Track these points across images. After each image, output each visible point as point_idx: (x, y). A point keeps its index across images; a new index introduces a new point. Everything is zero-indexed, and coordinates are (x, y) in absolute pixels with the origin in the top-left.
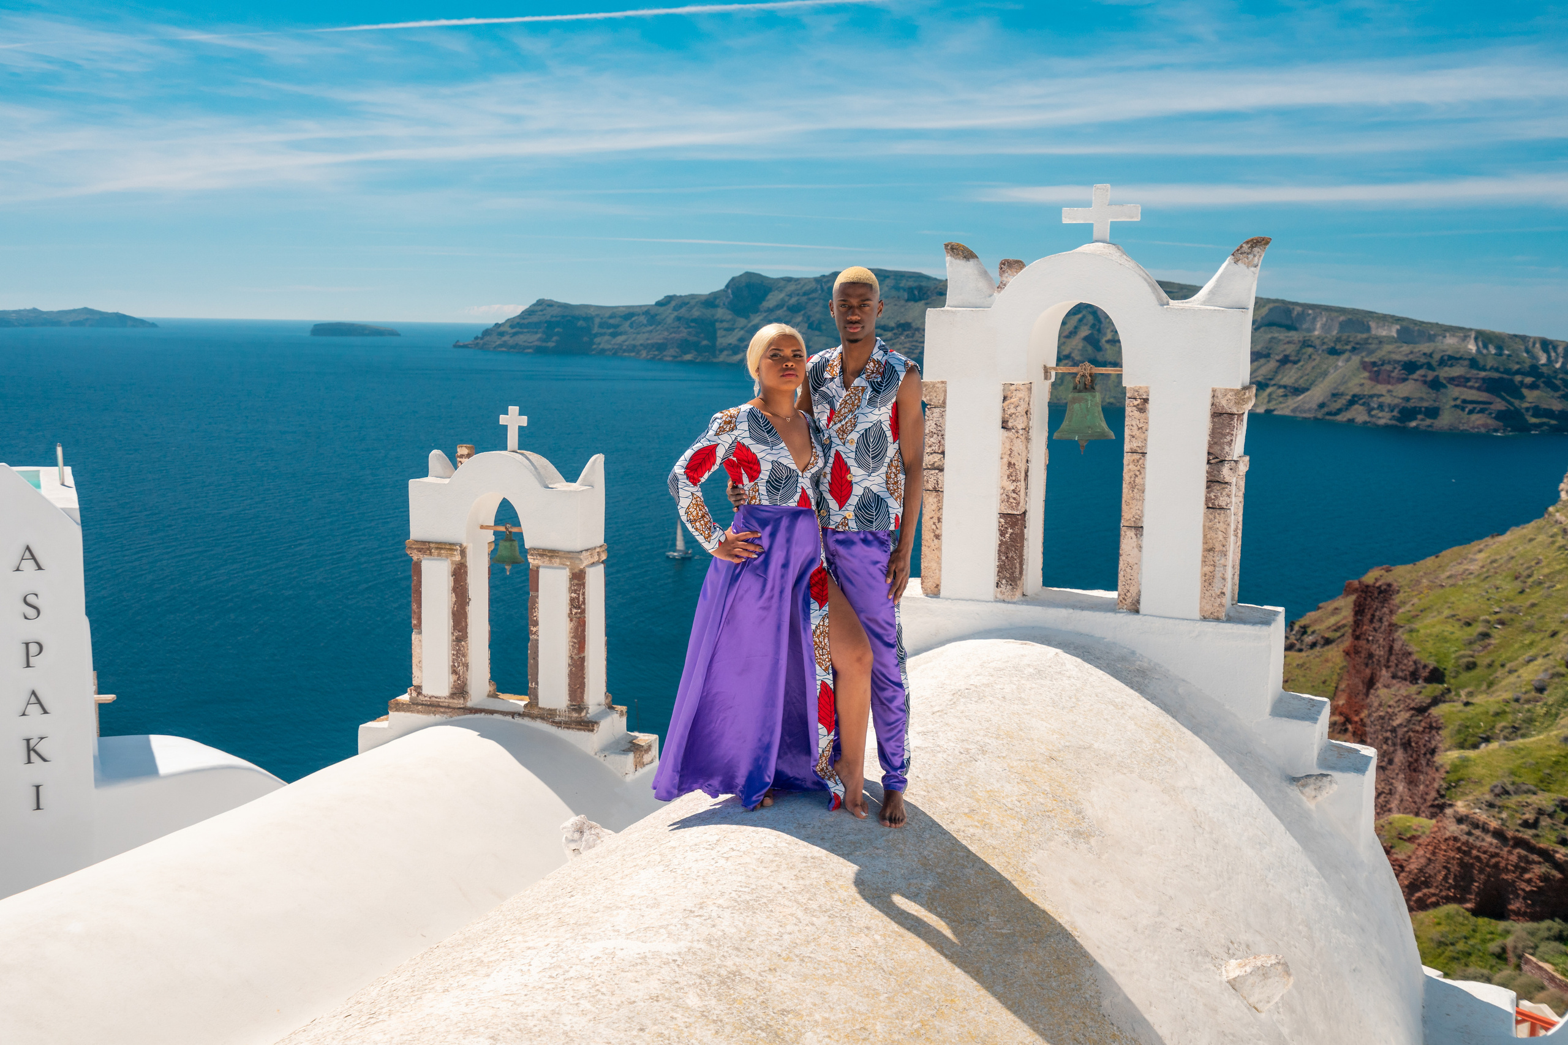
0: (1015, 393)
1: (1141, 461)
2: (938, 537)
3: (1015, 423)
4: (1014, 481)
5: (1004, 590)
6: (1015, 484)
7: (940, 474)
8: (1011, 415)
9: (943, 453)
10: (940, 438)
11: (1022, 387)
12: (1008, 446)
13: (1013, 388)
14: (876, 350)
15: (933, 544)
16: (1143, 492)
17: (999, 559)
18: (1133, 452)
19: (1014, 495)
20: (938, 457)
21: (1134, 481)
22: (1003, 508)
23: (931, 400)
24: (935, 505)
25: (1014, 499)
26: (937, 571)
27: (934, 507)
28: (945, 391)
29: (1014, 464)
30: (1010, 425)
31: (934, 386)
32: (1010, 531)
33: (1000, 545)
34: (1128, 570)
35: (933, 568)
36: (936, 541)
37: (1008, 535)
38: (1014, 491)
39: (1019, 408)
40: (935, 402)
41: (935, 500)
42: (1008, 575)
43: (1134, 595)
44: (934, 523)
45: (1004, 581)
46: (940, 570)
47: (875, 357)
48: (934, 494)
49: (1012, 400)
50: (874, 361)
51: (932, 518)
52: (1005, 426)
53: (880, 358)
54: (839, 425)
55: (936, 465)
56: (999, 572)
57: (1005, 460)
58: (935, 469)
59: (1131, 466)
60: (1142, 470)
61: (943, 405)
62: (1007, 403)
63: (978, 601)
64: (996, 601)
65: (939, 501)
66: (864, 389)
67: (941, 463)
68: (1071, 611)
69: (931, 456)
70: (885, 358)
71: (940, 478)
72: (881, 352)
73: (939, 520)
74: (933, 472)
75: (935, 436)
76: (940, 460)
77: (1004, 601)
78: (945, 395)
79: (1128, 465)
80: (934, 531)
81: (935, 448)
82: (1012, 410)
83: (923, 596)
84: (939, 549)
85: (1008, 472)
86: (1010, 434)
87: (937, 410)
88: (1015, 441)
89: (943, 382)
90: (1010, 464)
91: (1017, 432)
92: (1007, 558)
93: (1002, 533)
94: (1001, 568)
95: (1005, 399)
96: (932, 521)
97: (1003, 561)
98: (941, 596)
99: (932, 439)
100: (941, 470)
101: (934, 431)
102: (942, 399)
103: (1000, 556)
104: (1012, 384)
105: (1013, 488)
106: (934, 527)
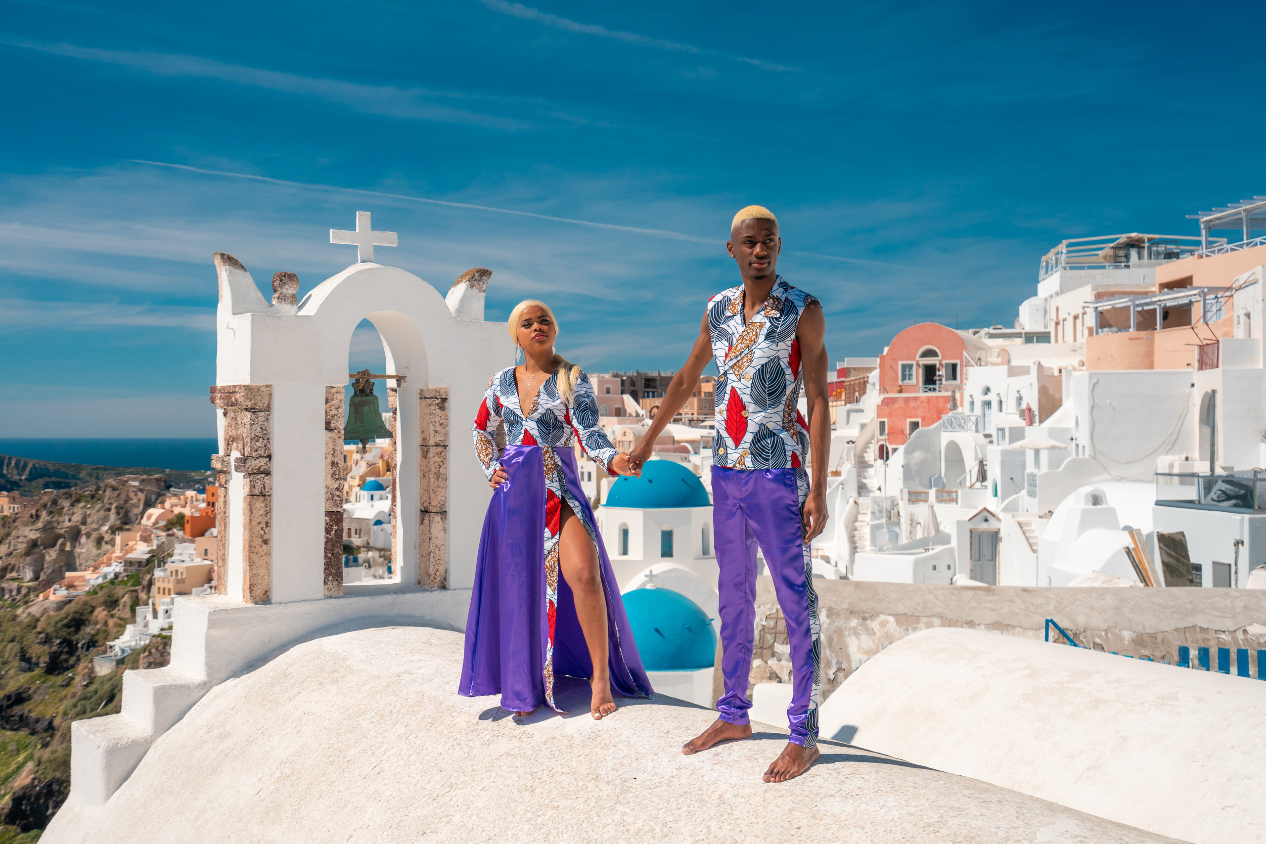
0: (336, 395)
1: (443, 454)
2: (266, 542)
3: (337, 424)
4: (337, 479)
5: (331, 587)
6: (338, 482)
7: (266, 478)
8: (333, 417)
9: (269, 457)
10: (265, 441)
11: (343, 390)
12: (331, 447)
13: (333, 390)
14: (776, 287)
15: (261, 550)
16: (446, 480)
17: (326, 556)
18: (437, 445)
19: (338, 493)
20: (262, 462)
21: (439, 471)
22: (328, 507)
23: (255, 404)
24: (263, 510)
25: (338, 496)
26: (266, 577)
27: (262, 512)
28: (270, 395)
29: (337, 463)
30: (333, 425)
31: (259, 390)
32: (335, 527)
33: (326, 543)
34: (437, 552)
35: (262, 574)
36: (264, 546)
37: (333, 532)
38: (337, 489)
39: (340, 410)
40: (260, 405)
41: (263, 504)
42: (334, 571)
43: (442, 573)
44: (262, 529)
45: (330, 578)
46: (269, 576)
47: (775, 294)
48: (262, 498)
49: (333, 402)
50: (773, 298)
51: (259, 523)
52: (328, 427)
53: (779, 295)
54: (735, 361)
55: (262, 469)
56: (325, 569)
57: (329, 460)
58: (262, 473)
59: (436, 458)
60: (444, 461)
61: (268, 409)
62: (328, 405)
63: (310, 600)
64: (326, 598)
65: (266, 506)
66: (762, 325)
67: (267, 467)
68: (395, 596)
69: (257, 461)
70: (784, 296)
71: (267, 482)
72: (781, 289)
73: (267, 524)
74: (259, 476)
75: (261, 440)
76: (266, 463)
77: (331, 597)
78: (270, 399)
79: (434, 457)
80: (262, 536)
81: (261, 452)
82: (334, 412)
83: (252, 605)
84: (268, 554)
85: (332, 471)
86: (333, 434)
87: (262, 414)
88: (337, 441)
89: (267, 386)
90: (333, 464)
91: (339, 432)
92: (333, 554)
93: (328, 531)
94: (328, 566)
95: (327, 401)
96: (260, 526)
97: (330, 558)
98: (273, 601)
99: (258, 444)
100: (268, 473)
101: (260, 435)
102: (267, 403)
103: (326, 553)
104: (333, 387)
105: (336, 486)
106: (262, 532)
